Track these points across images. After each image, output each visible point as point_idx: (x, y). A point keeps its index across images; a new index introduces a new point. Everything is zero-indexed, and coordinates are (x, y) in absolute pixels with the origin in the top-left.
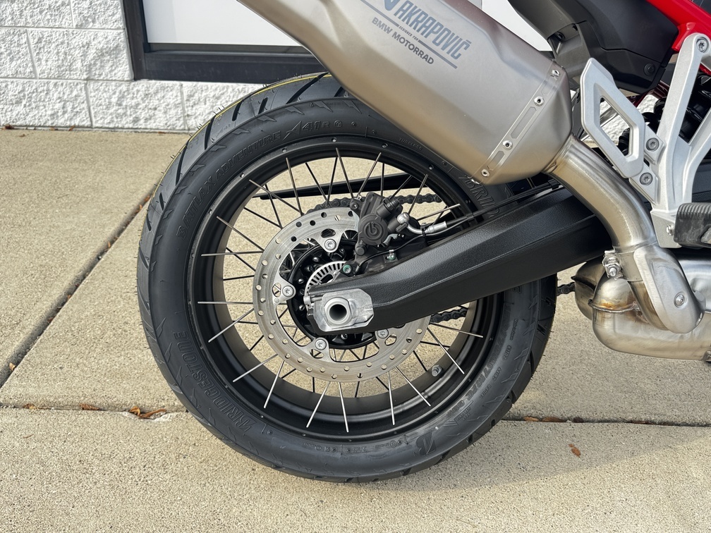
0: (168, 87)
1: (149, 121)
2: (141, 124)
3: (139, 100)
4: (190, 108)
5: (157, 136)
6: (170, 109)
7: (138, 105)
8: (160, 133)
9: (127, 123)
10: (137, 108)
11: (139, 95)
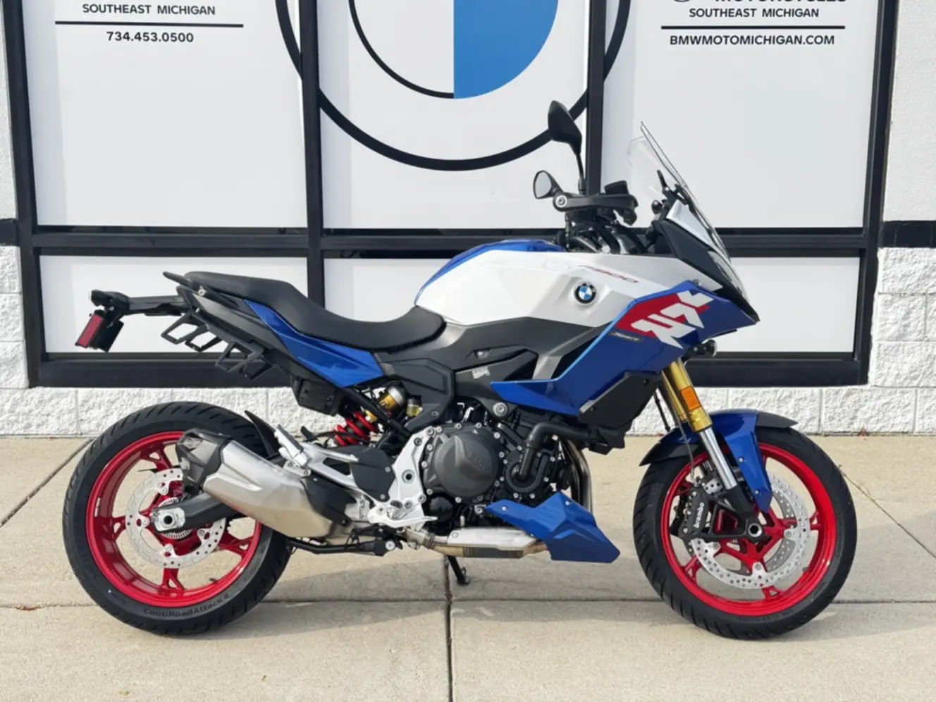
0: (62, 394)
1: (41, 427)
2: (33, 430)
3: (33, 406)
4: (84, 413)
5: (47, 441)
6: (64, 414)
7: (31, 411)
8: (52, 438)
9: (18, 429)
10: (29, 415)
11: (32, 402)
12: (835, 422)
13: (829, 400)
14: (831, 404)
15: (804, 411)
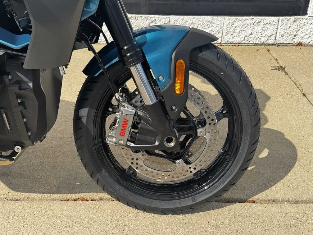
12: (284, 38)
13: (282, 24)
14: (284, 27)
15: (267, 31)
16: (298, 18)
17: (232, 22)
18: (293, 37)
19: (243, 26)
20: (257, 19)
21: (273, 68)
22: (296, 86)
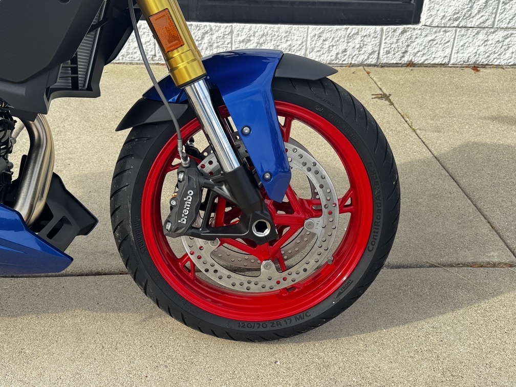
12: (390, 55)
13: (387, 37)
14: (389, 40)
15: (367, 46)
16: (408, 28)
17: (318, 32)
18: (402, 55)
19: (333, 38)
20: (353, 29)
21: (374, 96)
22: (403, 120)
